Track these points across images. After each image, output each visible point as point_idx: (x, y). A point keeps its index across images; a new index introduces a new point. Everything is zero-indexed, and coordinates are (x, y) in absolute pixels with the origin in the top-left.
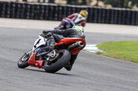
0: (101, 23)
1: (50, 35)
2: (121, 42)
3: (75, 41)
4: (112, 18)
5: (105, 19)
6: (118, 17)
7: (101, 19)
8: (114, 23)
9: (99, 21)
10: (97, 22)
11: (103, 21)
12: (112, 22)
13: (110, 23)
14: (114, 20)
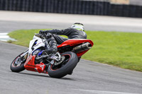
0: (12, 10)
1: (51, 36)
2: (34, 30)
3: (81, 43)
4: (24, 6)
5: (16, 7)
6: (29, 4)
7: (12, 6)
8: (25, 11)
9: (10, 8)
10: (8, 10)
11: (14, 9)
12: (23, 9)
13: (21, 10)
14: (25, 7)
